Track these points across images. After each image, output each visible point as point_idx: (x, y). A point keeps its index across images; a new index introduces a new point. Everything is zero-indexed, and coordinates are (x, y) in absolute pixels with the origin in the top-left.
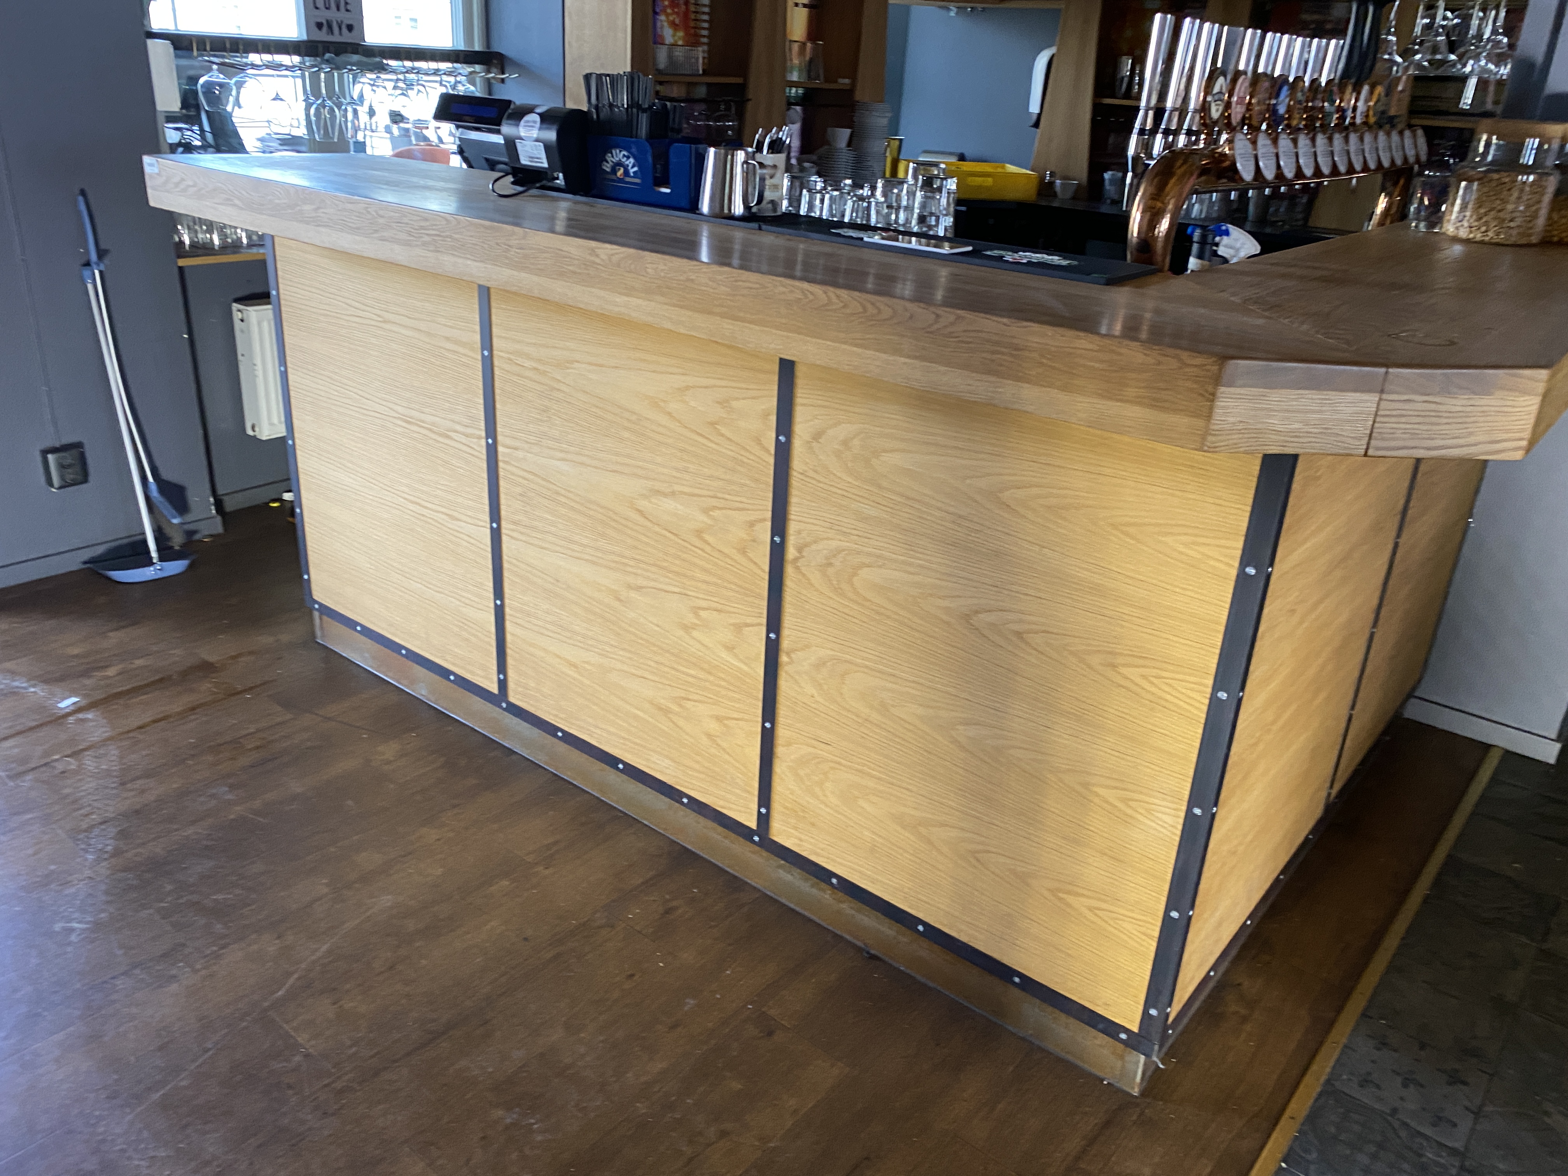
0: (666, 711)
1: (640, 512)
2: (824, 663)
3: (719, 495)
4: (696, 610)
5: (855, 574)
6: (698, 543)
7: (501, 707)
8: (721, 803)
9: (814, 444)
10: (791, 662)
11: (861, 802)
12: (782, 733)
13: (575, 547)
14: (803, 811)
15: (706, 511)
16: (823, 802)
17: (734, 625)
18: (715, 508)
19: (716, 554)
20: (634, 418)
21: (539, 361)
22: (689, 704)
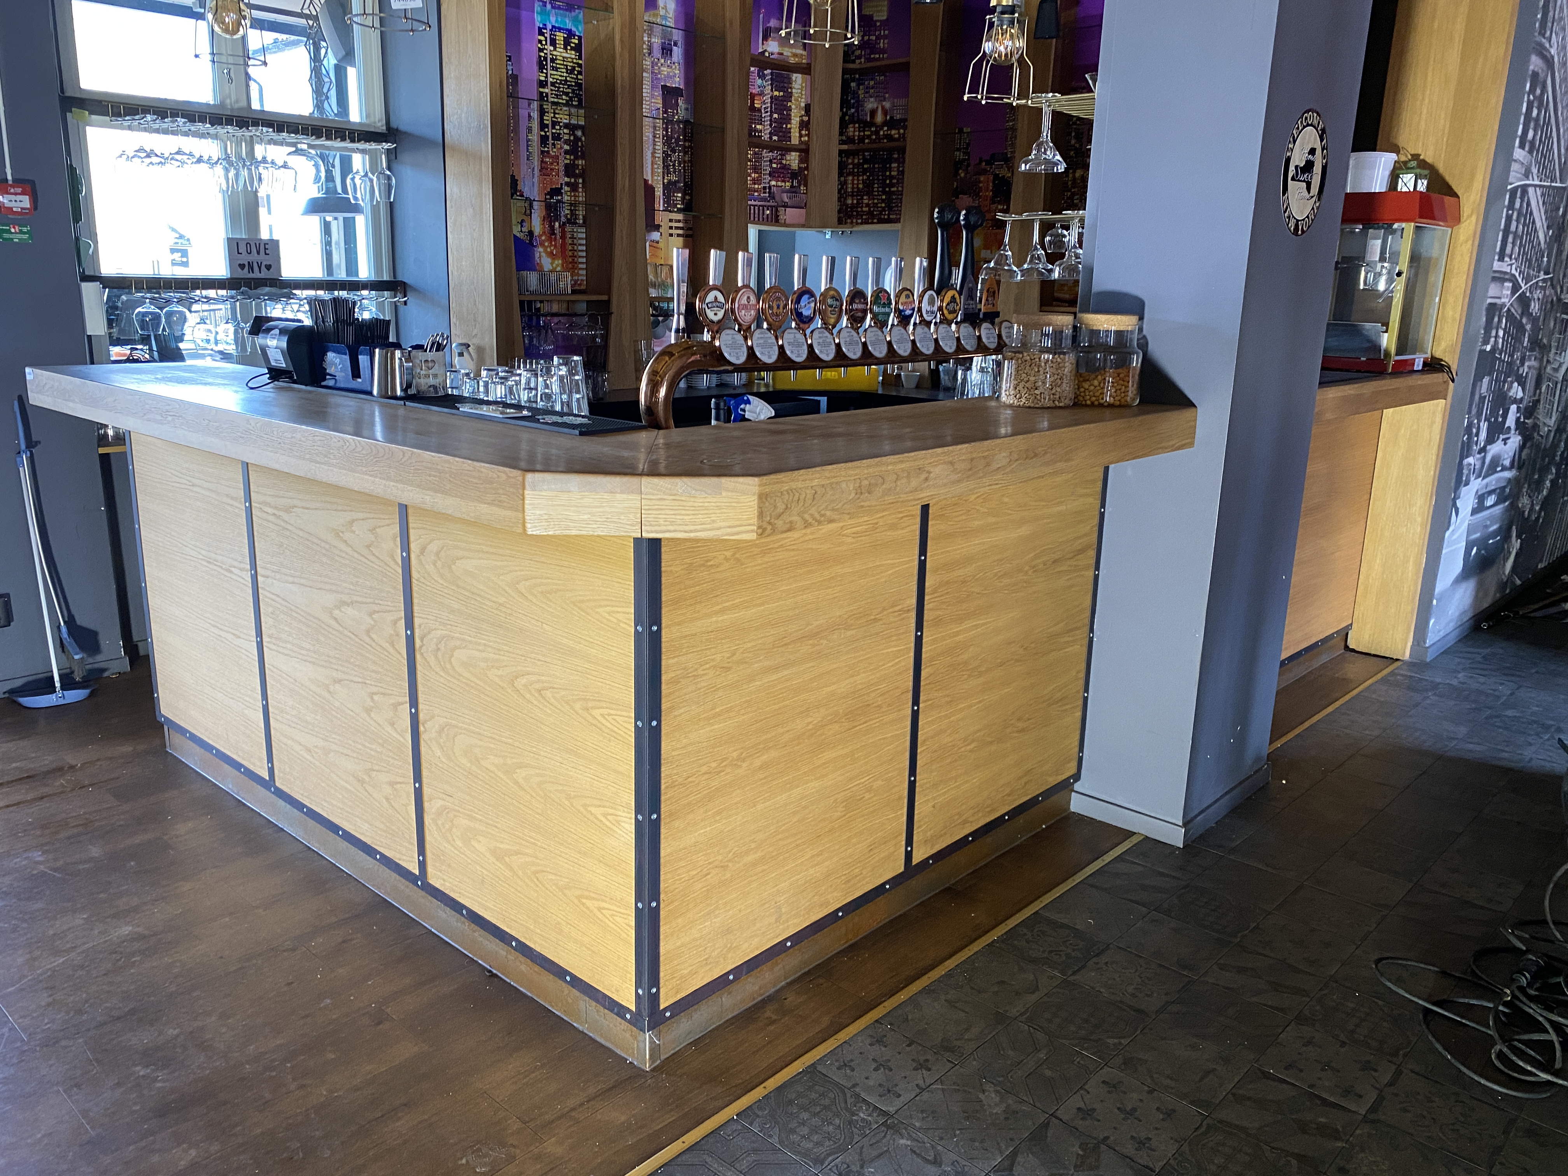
0: (362, 782)
1: (336, 619)
2: (443, 729)
3: (377, 602)
4: (372, 695)
5: (452, 656)
6: (367, 640)
7: (270, 791)
8: (398, 856)
9: (422, 557)
10: (426, 731)
11: (474, 843)
12: (427, 791)
13: (304, 652)
14: (443, 855)
15: (371, 615)
16: (453, 846)
17: (393, 704)
18: (375, 612)
19: (378, 648)
20: (327, 547)
21: (276, 508)
22: (374, 774)
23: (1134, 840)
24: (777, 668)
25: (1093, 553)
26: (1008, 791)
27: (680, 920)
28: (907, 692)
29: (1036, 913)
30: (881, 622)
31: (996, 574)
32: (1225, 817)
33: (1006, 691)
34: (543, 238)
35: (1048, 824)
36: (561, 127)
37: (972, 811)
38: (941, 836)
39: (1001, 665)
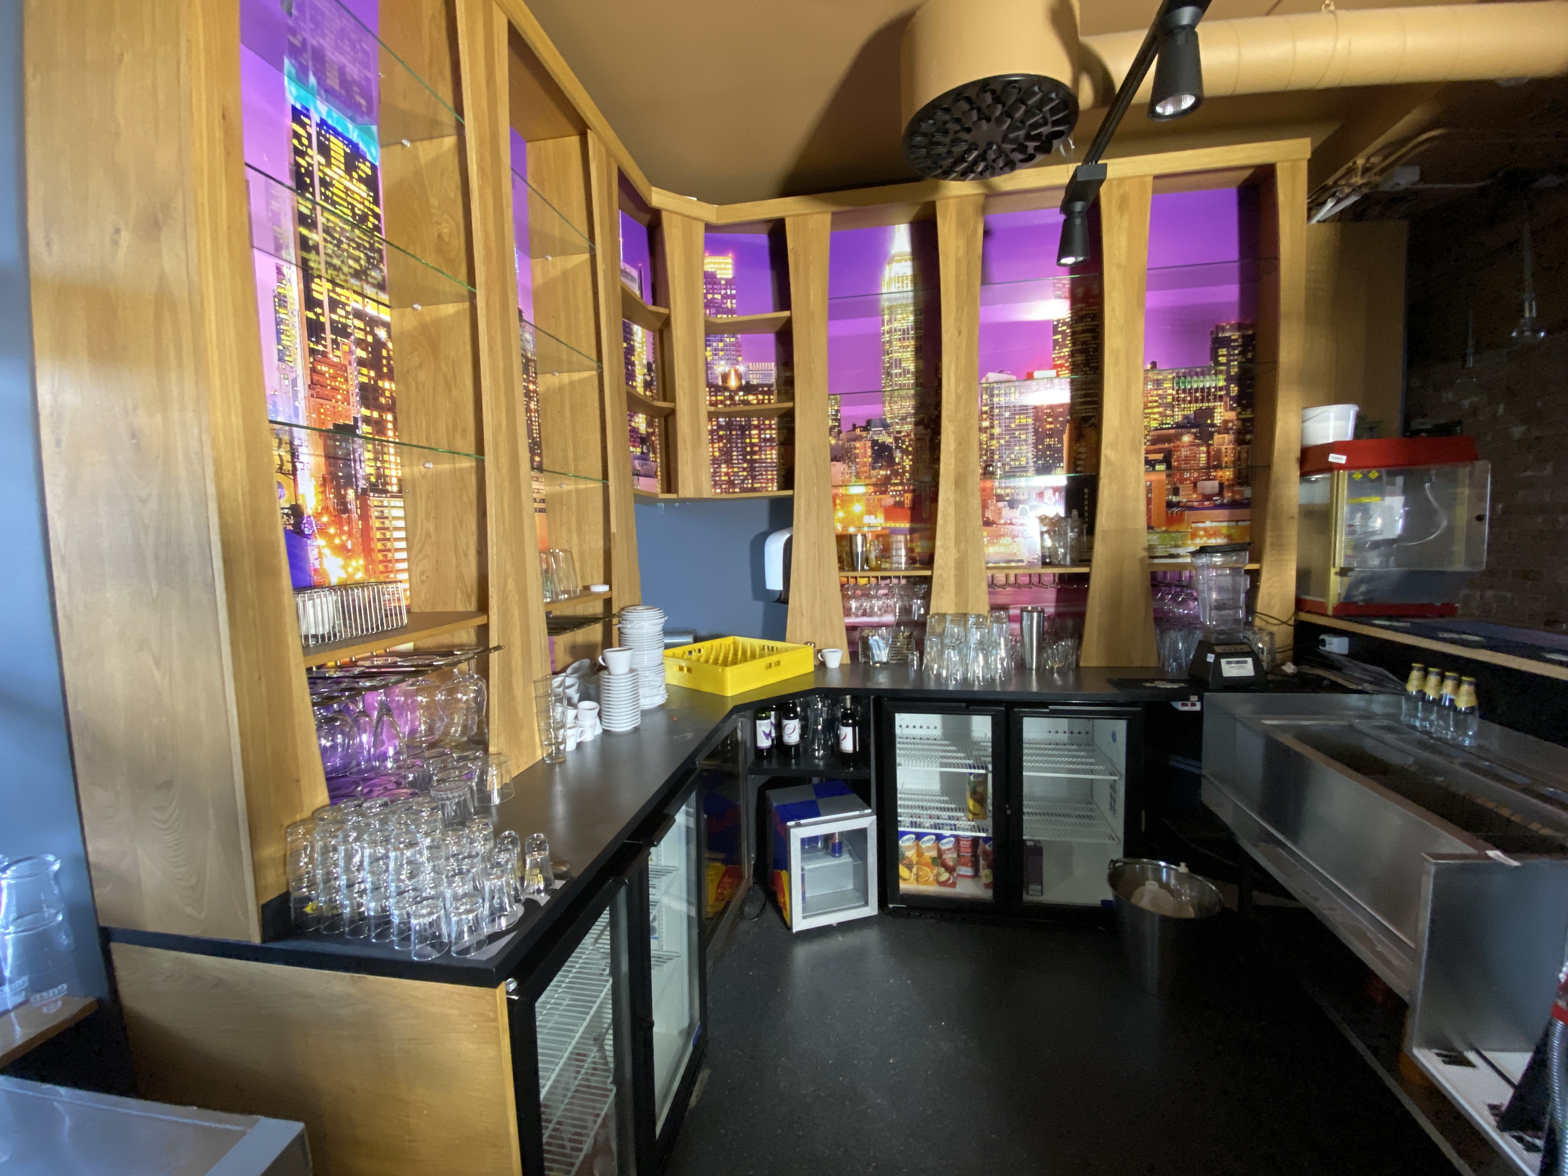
34: (325, 519)
36: (348, 313)
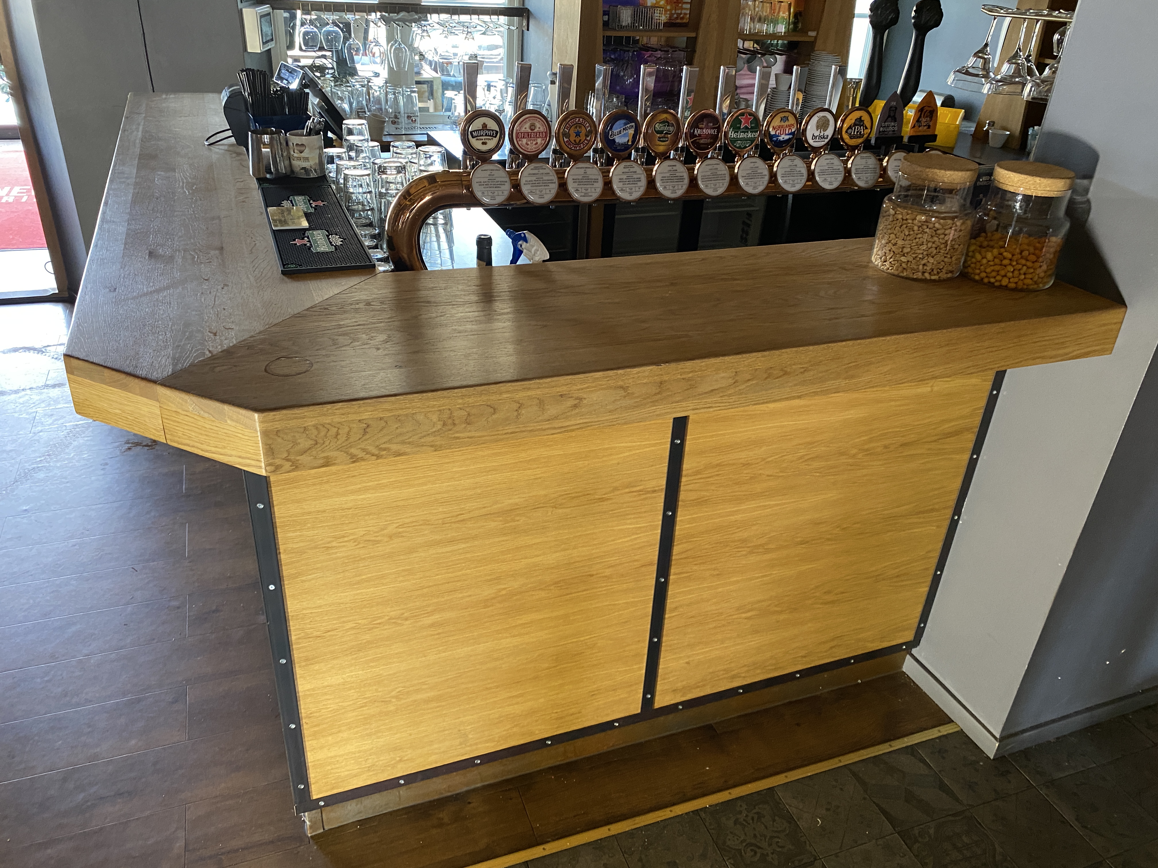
23: (945, 730)
24: (452, 541)
25: (971, 438)
26: (803, 653)
27: (330, 738)
28: (651, 564)
29: (771, 789)
30: (611, 502)
31: (801, 457)
32: (1071, 734)
33: (807, 567)
35: (863, 680)
37: (746, 669)
38: (698, 687)
39: (802, 543)
